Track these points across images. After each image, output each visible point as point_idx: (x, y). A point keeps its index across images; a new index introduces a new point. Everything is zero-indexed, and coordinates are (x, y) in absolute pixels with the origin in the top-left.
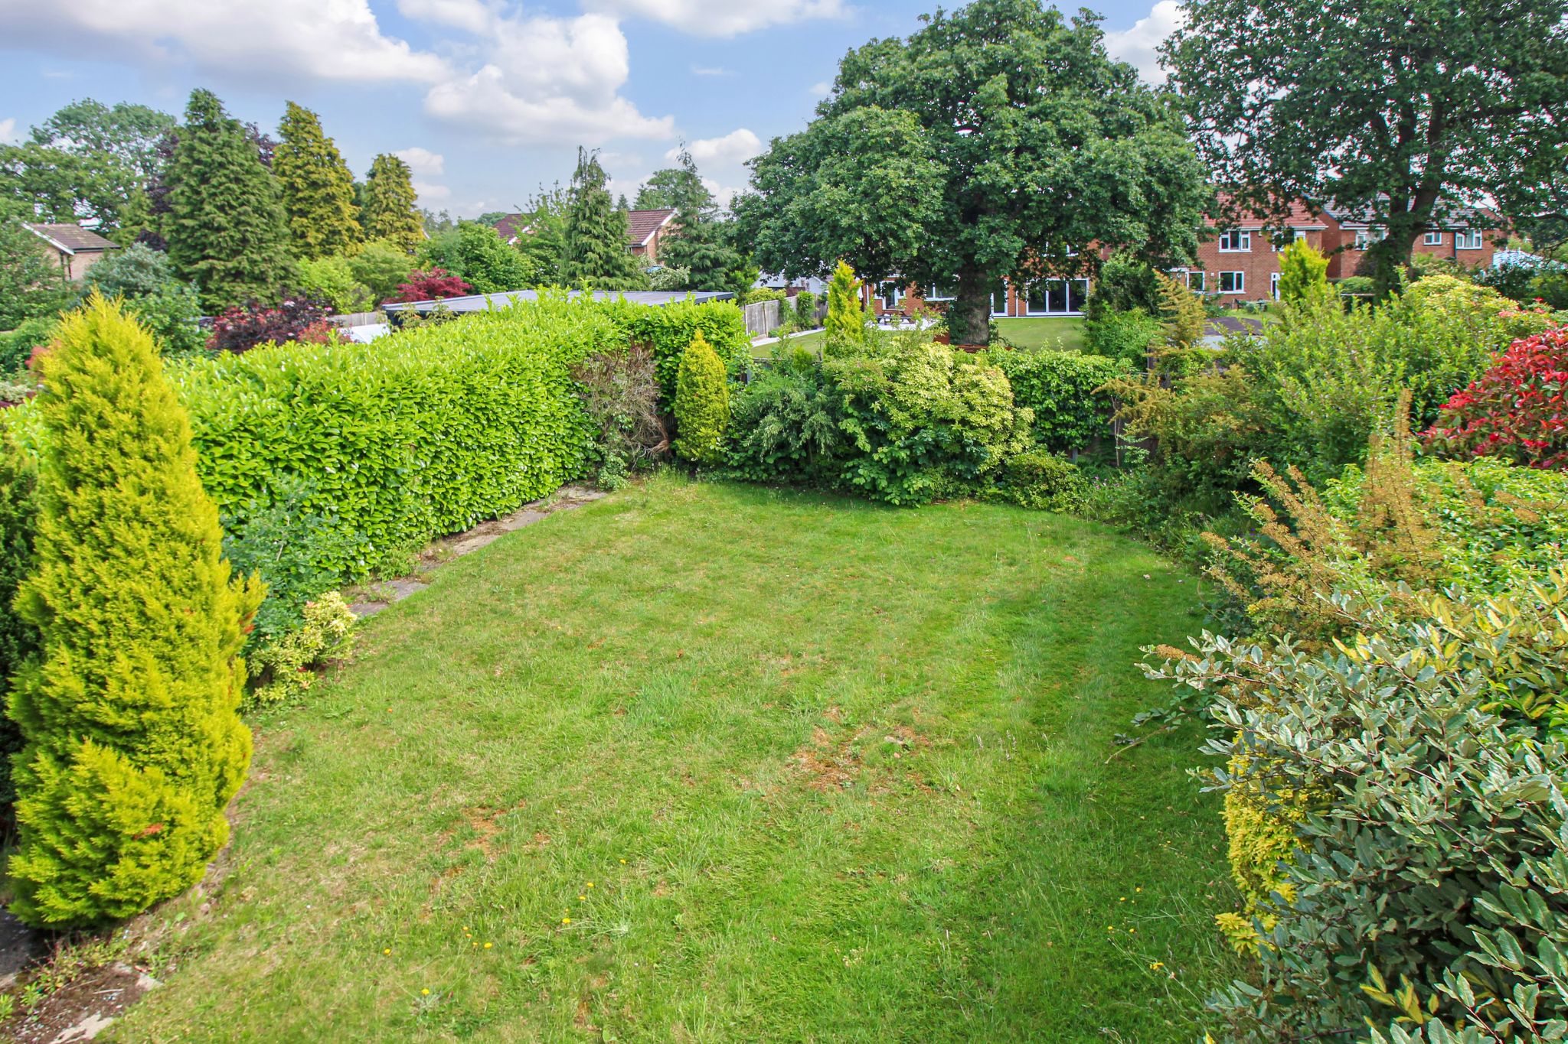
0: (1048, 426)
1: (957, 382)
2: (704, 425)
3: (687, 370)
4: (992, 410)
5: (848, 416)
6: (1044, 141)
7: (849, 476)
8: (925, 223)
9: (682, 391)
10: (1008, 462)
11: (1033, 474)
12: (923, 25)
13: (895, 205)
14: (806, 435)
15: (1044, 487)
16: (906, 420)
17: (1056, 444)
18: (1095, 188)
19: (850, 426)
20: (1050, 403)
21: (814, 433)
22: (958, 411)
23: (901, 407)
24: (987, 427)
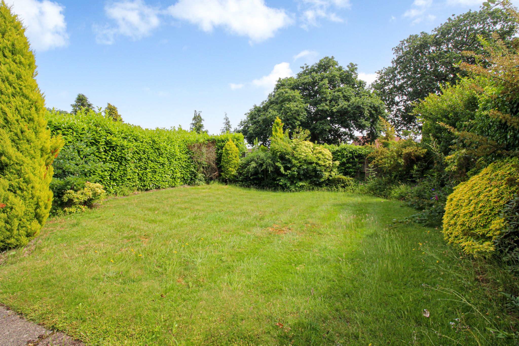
0: (343, 168)
1: (314, 152)
2: (231, 167)
3: (226, 149)
4: (326, 160)
5: (278, 162)
6: (339, 98)
7: (278, 182)
8: (301, 121)
9: (224, 156)
10: (331, 178)
11: (339, 181)
12: (302, 70)
13: (292, 116)
14: (264, 167)
15: (342, 185)
16: (297, 163)
17: (346, 174)
18: (354, 111)
19: (278, 164)
20: (344, 160)
21: (267, 167)
22: (315, 160)
23: (296, 159)
24: (324, 166)
